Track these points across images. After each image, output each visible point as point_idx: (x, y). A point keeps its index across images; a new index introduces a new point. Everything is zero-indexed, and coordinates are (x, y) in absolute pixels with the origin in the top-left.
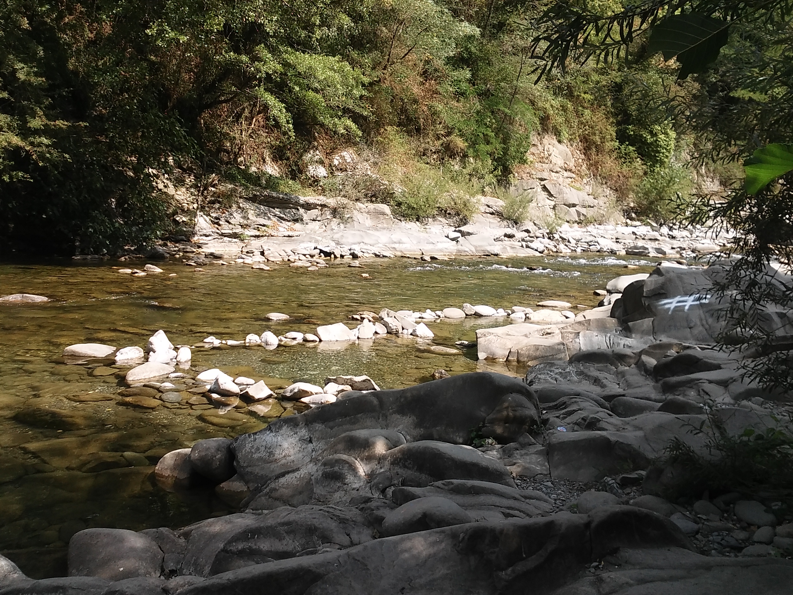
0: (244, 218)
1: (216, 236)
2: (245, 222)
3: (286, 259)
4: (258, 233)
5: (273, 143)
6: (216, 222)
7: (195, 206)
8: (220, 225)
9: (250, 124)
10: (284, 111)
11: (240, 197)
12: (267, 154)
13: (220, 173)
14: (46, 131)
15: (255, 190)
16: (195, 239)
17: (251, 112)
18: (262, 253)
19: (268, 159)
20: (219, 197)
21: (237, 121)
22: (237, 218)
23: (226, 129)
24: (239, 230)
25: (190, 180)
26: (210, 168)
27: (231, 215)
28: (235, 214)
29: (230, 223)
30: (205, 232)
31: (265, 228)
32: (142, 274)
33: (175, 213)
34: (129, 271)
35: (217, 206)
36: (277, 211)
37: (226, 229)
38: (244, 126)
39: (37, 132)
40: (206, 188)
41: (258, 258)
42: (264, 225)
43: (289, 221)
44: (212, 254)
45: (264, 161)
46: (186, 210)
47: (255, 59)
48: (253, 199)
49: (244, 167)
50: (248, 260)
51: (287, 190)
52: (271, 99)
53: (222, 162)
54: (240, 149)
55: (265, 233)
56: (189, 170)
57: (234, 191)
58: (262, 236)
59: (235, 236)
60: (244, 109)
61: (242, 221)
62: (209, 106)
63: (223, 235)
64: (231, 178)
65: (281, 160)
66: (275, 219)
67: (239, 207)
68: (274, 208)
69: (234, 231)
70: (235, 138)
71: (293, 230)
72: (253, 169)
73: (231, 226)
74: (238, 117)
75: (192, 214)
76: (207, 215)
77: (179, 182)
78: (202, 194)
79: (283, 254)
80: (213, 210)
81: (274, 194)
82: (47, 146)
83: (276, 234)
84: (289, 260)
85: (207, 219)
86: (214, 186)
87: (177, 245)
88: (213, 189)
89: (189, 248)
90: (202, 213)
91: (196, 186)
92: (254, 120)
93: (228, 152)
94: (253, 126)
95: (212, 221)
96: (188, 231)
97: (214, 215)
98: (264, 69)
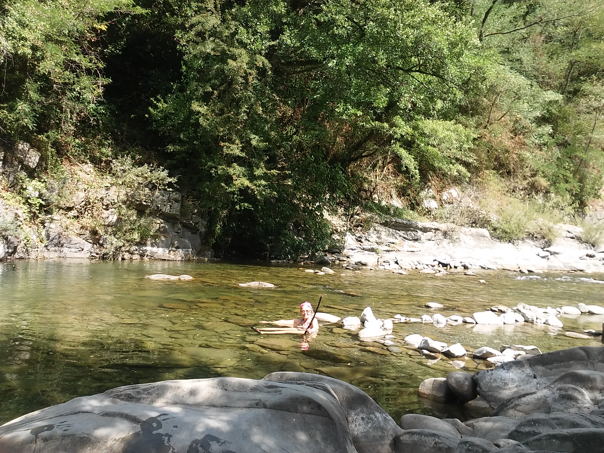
0: (379, 238)
1: (359, 250)
2: (380, 241)
3: (414, 268)
4: (388, 249)
5: (399, 184)
6: (359, 240)
7: (345, 228)
8: (362, 242)
9: (382, 171)
10: (413, 160)
11: (377, 223)
12: (394, 192)
13: (362, 206)
14: (265, 177)
15: (386, 218)
16: (345, 252)
17: (383, 163)
18: (397, 263)
19: (394, 196)
20: (361, 222)
21: (373, 169)
22: (373, 237)
23: (365, 175)
24: (375, 246)
25: (341, 210)
26: (355, 203)
27: (369, 235)
28: (372, 235)
29: (369, 241)
30: (352, 247)
31: (393, 245)
32: (322, 273)
33: (332, 233)
34: (312, 271)
35: (360, 228)
36: (401, 233)
37: (366, 244)
38: (378, 172)
40: (352, 216)
41: (394, 266)
42: (393, 243)
43: (410, 240)
44: (360, 262)
45: (392, 197)
46: (339, 231)
47: (392, 125)
48: (385, 224)
49: (377, 202)
50: (387, 267)
51: (409, 218)
52: (403, 152)
53: (361, 197)
54: (374, 189)
55: (394, 249)
56: (340, 204)
57: (372, 218)
58: (392, 251)
59: (372, 250)
60: (378, 161)
61: (377, 239)
62: (355, 160)
63: (364, 249)
64: (371, 210)
65: (404, 196)
66: (400, 239)
67: (376, 230)
68: (399, 230)
69: (372, 247)
70: (371, 181)
71: (413, 246)
72: (384, 203)
73: (369, 243)
74: (374, 166)
75: (342, 234)
76: (353, 235)
77: (334, 212)
78: (350, 221)
79: (412, 264)
80: (357, 231)
81: (400, 220)
83: (402, 250)
84: (416, 268)
85: (354, 237)
86: (358, 215)
87: (333, 255)
88: (358, 217)
89: (341, 258)
90: (349, 233)
91: (345, 215)
92: (386, 168)
93: (366, 191)
94: (384, 172)
95: (357, 239)
96: (340, 246)
97: (358, 235)
98: (399, 131)
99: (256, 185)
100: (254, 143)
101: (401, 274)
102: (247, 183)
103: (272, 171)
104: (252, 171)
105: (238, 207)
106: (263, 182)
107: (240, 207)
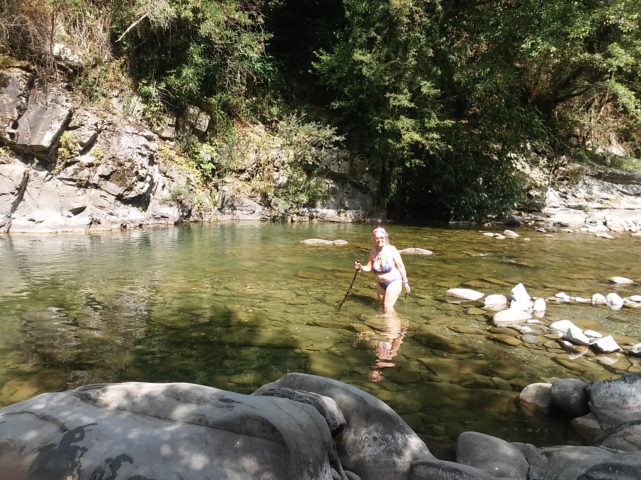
0: (588, 193)
1: (563, 207)
2: (590, 196)
3: (627, 229)
4: (600, 206)
5: (620, 127)
6: (564, 196)
7: (547, 182)
8: (567, 199)
9: (599, 112)
10: (634, 97)
11: (587, 175)
12: (613, 137)
13: (570, 155)
14: (437, 129)
15: (600, 169)
16: (545, 210)
17: (600, 102)
18: (605, 224)
19: (614, 141)
20: (567, 175)
21: (587, 109)
22: (582, 193)
23: (577, 118)
24: (583, 203)
25: (543, 161)
26: (561, 151)
27: (577, 190)
28: (580, 190)
29: (576, 197)
30: (554, 204)
31: (607, 201)
32: (501, 237)
33: (530, 189)
34: (491, 234)
35: (565, 182)
36: (620, 187)
37: (572, 202)
38: (594, 114)
39: (430, 130)
40: (556, 168)
41: (601, 227)
42: (607, 199)
43: (631, 195)
44: (559, 223)
45: (610, 143)
46: (539, 186)
47: (608, 55)
48: (598, 176)
49: (591, 149)
50: (592, 229)
51: (631, 168)
52: (621, 89)
53: (571, 145)
54: (588, 134)
55: (607, 206)
56: (542, 154)
57: (582, 169)
58: (605, 208)
59: (580, 208)
60: (594, 100)
61: (586, 195)
62: (563, 100)
63: (569, 207)
64: (580, 159)
65: (626, 140)
66: (617, 194)
67: (585, 184)
68: (617, 184)
69: (579, 204)
70: (584, 125)
71: (633, 203)
72: (599, 151)
73: (576, 199)
74: (588, 106)
75: (543, 189)
76: (556, 191)
77: (534, 163)
78: (553, 173)
79: (625, 224)
80: (562, 186)
81: (618, 171)
82: (437, 140)
83: (618, 207)
84: (630, 230)
85: (557, 193)
86: (563, 166)
87: (530, 214)
88: (563, 169)
89: (540, 218)
90: (552, 189)
91: (548, 167)
92: (603, 108)
93: (577, 137)
94: (601, 113)
95: (560, 195)
96: (539, 204)
97: (562, 190)
98: (615, 63)
99: (427, 139)
100: (424, 90)
101: (605, 238)
102: (417, 137)
103: (445, 122)
104: (423, 123)
105: (408, 165)
106: (436, 136)
107: (411, 164)
